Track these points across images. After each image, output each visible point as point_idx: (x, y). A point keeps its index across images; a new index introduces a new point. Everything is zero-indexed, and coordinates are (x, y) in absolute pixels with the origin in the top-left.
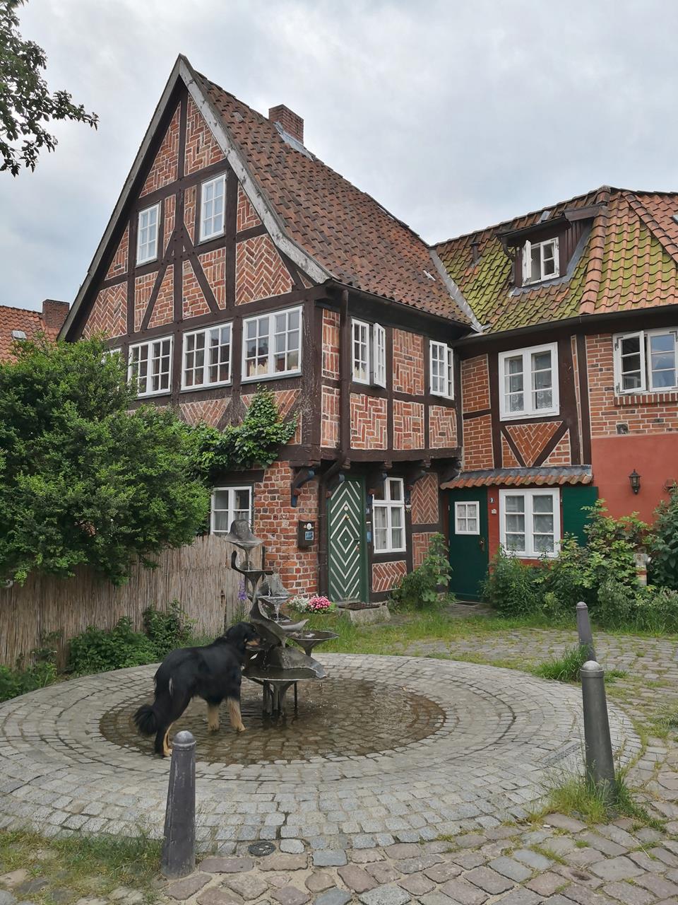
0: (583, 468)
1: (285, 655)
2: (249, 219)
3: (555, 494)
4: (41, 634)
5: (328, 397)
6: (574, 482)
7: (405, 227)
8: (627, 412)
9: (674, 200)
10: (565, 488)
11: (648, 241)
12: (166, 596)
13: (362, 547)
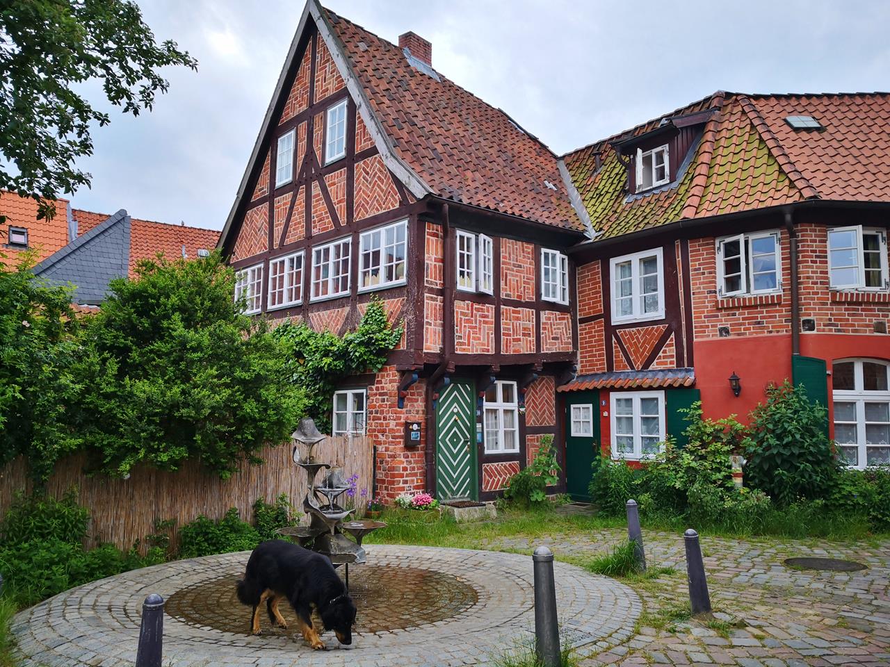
0: (687, 371)
1: (333, 541)
2: (365, 141)
3: (661, 396)
4: (156, 521)
5: (432, 305)
6: (676, 385)
7: (535, 140)
8: (728, 315)
9: (790, 102)
10: (669, 390)
11: (756, 144)
12: (276, 490)
13: (472, 447)
